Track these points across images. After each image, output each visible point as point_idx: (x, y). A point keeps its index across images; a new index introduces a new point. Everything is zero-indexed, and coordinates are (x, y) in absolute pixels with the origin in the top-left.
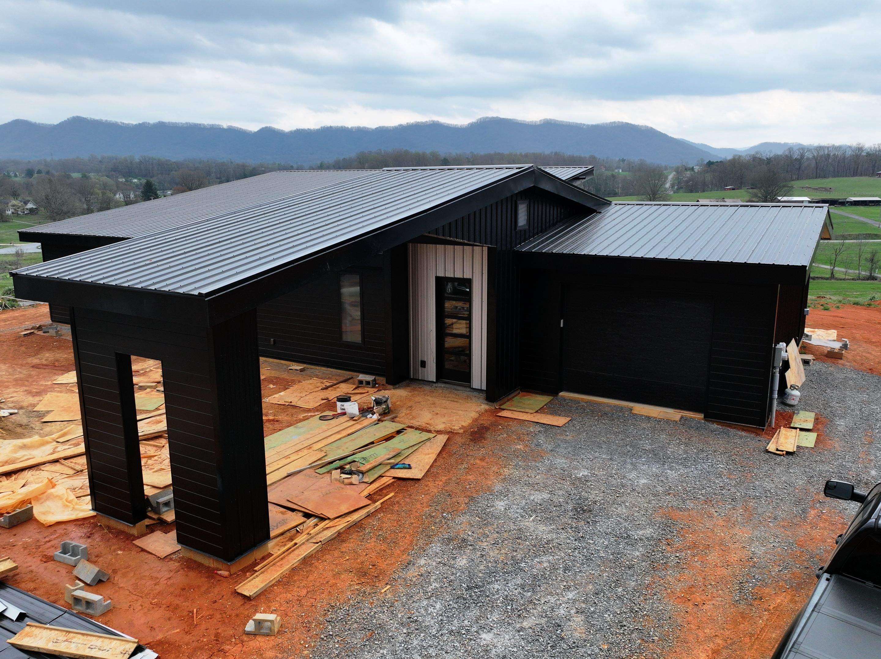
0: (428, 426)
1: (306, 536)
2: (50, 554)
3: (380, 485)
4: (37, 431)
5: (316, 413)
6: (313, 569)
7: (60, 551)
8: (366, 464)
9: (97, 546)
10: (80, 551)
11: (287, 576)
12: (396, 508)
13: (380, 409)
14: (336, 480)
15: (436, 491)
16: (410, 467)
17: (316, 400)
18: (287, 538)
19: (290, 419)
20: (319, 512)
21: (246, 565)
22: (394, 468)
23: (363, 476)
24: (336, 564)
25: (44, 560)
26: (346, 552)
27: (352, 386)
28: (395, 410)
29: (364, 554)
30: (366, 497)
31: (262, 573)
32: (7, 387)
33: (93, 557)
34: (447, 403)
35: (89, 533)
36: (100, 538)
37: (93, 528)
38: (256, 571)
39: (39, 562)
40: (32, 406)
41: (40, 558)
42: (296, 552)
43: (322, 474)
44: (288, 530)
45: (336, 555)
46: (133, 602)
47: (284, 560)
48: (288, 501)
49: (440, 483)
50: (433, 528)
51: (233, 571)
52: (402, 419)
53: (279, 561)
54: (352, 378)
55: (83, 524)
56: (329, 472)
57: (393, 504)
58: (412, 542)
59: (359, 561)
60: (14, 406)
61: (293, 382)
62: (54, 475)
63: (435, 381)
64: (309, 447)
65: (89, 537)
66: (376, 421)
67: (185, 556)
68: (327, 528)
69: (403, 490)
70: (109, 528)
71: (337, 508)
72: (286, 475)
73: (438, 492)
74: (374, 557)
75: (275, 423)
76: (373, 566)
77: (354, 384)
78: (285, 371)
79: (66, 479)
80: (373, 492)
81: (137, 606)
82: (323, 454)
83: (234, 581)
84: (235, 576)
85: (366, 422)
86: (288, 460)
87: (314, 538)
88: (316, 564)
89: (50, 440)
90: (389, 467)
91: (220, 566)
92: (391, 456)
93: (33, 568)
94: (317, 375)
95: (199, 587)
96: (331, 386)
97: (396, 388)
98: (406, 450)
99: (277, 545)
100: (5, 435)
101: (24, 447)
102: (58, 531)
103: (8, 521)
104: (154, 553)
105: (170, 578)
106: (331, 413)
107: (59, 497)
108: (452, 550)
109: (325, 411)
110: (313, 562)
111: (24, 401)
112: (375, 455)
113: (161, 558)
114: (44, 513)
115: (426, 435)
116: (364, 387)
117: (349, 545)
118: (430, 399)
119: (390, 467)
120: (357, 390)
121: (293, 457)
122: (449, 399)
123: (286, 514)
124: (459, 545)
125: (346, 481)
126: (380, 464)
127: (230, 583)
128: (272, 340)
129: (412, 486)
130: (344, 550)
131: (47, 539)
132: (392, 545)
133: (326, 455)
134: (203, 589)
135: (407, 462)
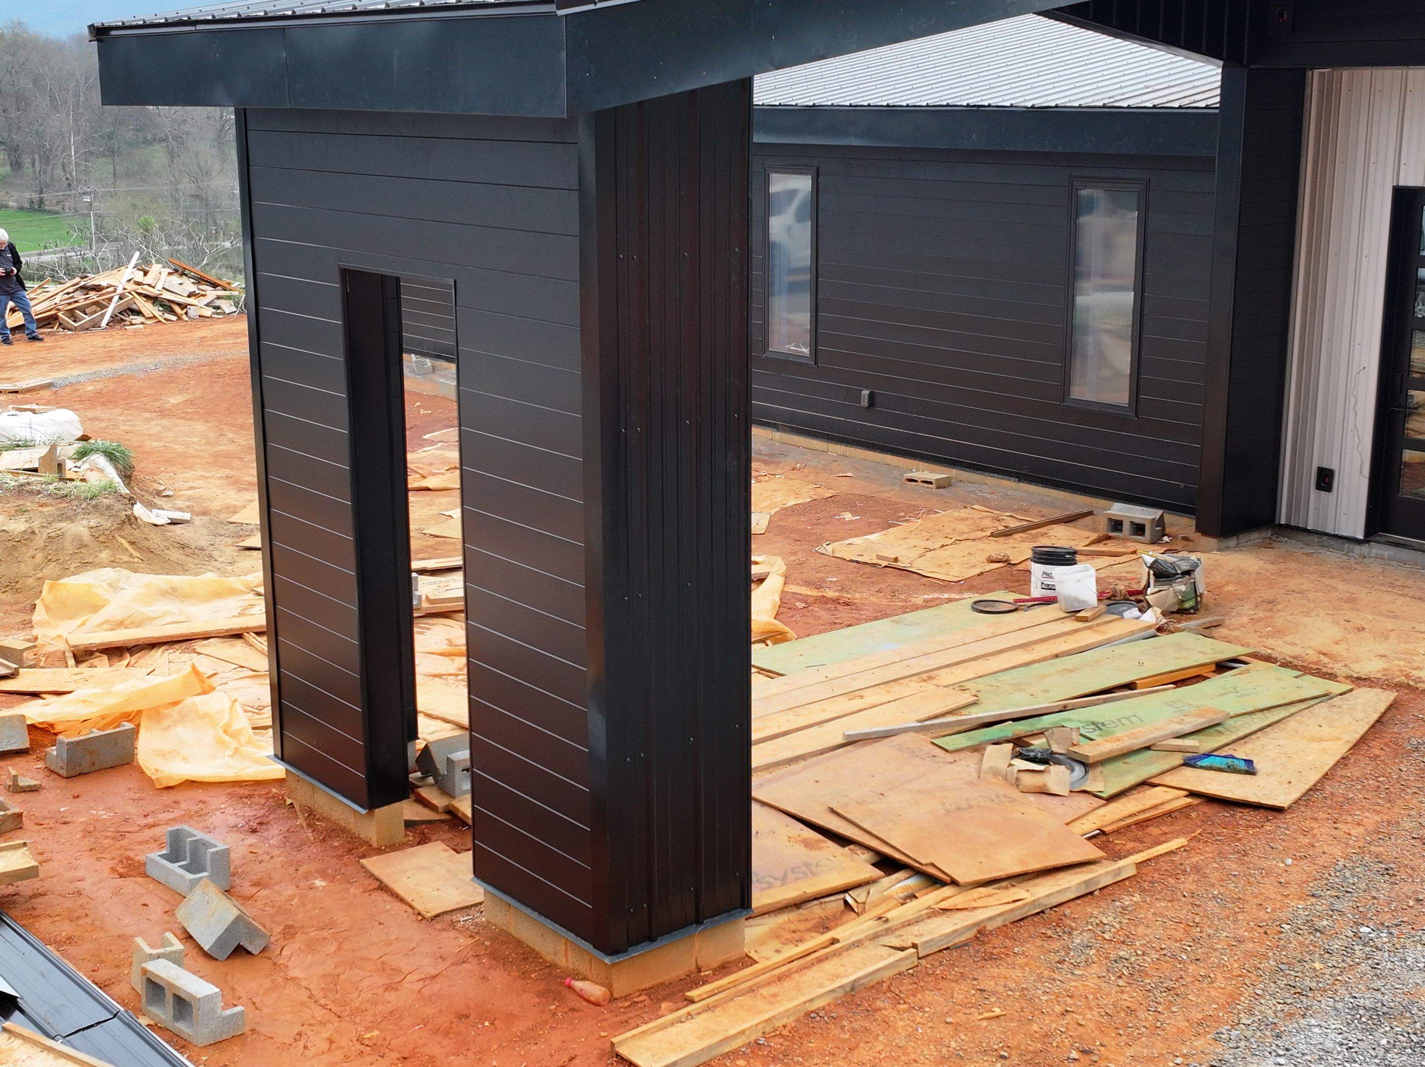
0: (1326, 660)
1: (871, 923)
2: (142, 858)
3: (1142, 807)
4: (220, 566)
5: (966, 595)
6: (874, 1027)
7: (164, 852)
8: (1099, 739)
9: (266, 857)
10: (209, 857)
11: (785, 1032)
12: (1188, 884)
13: (1167, 596)
14: (996, 773)
15: (1337, 851)
16: (1249, 769)
17: (972, 560)
18: (814, 922)
19: (885, 602)
20: (922, 857)
21: (664, 978)
22: (1194, 766)
23: (1086, 772)
24: (956, 1026)
25: (121, 870)
26: (994, 993)
27: (1087, 534)
28: (1218, 605)
29: (1058, 1009)
30: (1089, 839)
31: (708, 1009)
32: (191, 467)
33: (247, 884)
34: (1399, 604)
35: (257, 821)
36: (281, 837)
37: (271, 810)
38: (692, 1001)
39: (106, 872)
40: (229, 512)
41: (111, 864)
42: (830, 966)
43: (952, 752)
44: (818, 897)
45: (959, 997)
46: (310, 1025)
47: (786, 984)
48: (833, 811)
49: (1356, 831)
50: (1317, 965)
51: (621, 987)
52: (1236, 633)
53: (769, 983)
54: (1090, 513)
55: (249, 797)
56: (978, 749)
57: (1178, 873)
58: (1233, 1000)
59: (1035, 1027)
60: (188, 507)
61: (913, 511)
62: (220, 667)
63: (1361, 536)
64: (927, 676)
65: (254, 831)
66: (1150, 627)
67: (493, 921)
68: (945, 910)
69: (1218, 834)
70: (311, 814)
71: (987, 856)
72: (840, 740)
73: (1347, 857)
74: (1091, 1025)
75: (840, 608)
76: (1084, 1052)
77: (1094, 530)
78: (895, 484)
79: (247, 681)
80: (1114, 827)
81: (318, 1042)
82: (967, 698)
83: (618, 1019)
84: (627, 1004)
85: (1116, 629)
86: (857, 704)
87: (897, 933)
88: (889, 1013)
89: (241, 587)
90: (1177, 759)
91: (583, 967)
92: (1188, 728)
93: (85, 886)
94: (985, 498)
95: (510, 1018)
96: (1024, 530)
97: (1227, 548)
98: (1242, 718)
99: (775, 935)
100: (136, 560)
101: (172, 593)
102: (184, 805)
103: (65, 755)
104: (409, 899)
105: (434, 977)
106: (1011, 597)
107: (208, 718)
108: (1387, 1051)
109: (993, 590)
110: (879, 1004)
111: (215, 499)
112: (1133, 719)
113: (424, 918)
114: (164, 755)
115: (1312, 686)
116: (1125, 540)
117: (1009, 973)
118: (1341, 586)
119: (1181, 762)
120: (1101, 544)
121: (871, 698)
122: (1406, 591)
123: (820, 849)
124: (1413, 1037)
125: (1029, 780)
126: (1148, 748)
127: (605, 1024)
128: (866, 392)
129: (1253, 827)
130: (989, 985)
131: (150, 820)
132: (1162, 997)
133: (974, 704)
134: (521, 1026)
135: (1242, 752)
